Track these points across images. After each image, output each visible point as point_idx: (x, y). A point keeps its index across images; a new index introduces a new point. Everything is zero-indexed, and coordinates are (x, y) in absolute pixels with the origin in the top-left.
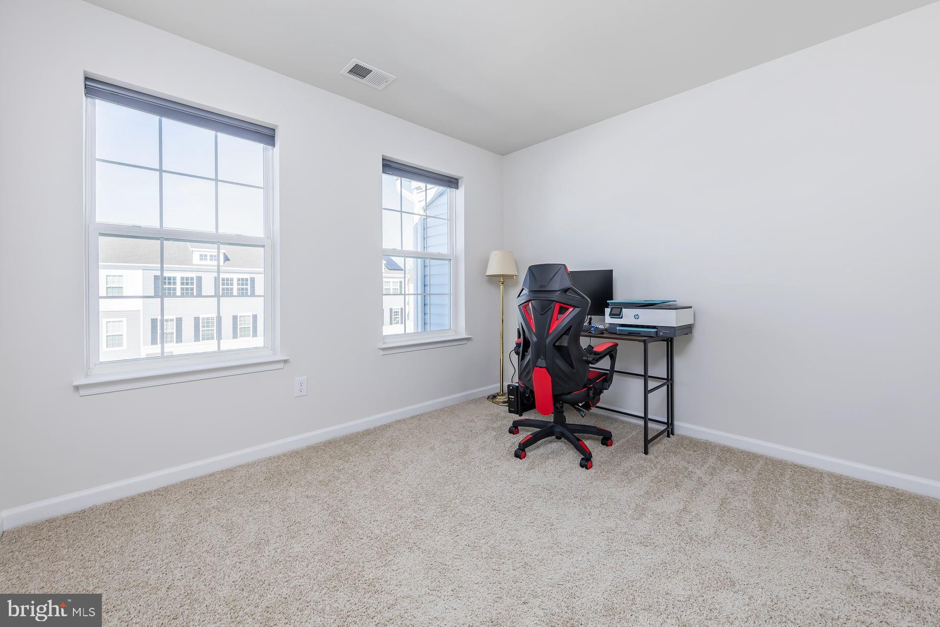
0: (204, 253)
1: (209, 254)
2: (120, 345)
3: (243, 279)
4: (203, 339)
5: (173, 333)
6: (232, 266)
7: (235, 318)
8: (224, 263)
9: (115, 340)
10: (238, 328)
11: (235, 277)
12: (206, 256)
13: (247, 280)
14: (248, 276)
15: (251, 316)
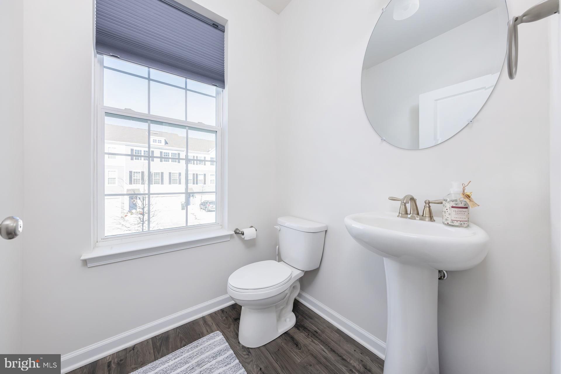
0: (155, 139)
1: (157, 140)
2: (114, 183)
3: (174, 154)
4: (155, 183)
5: (140, 179)
6: (168, 146)
7: (170, 173)
8: (165, 145)
9: (112, 180)
10: (172, 179)
11: (170, 152)
12: (156, 140)
13: (176, 154)
14: (177, 152)
15: (178, 173)
